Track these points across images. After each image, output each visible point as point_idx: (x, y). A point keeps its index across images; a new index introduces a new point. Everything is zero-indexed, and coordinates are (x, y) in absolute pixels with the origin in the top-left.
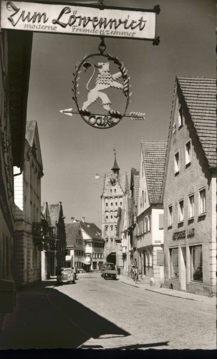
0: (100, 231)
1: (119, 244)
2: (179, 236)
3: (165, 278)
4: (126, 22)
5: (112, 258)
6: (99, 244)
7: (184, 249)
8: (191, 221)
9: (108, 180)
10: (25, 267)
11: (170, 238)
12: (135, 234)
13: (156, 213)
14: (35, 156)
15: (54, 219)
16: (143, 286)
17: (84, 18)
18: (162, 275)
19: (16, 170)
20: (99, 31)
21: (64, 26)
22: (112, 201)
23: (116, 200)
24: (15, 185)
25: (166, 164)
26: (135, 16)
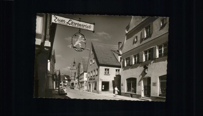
0: (70, 77)
1: (75, 81)
2: (91, 79)
3: (87, 89)
4: (86, 26)
5: (73, 84)
6: (69, 80)
7: (92, 83)
8: (94, 76)
9: (72, 65)
10: (50, 85)
11: (89, 80)
12: (79, 78)
13: (85, 74)
14: (53, 58)
15: (58, 74)
16: (81, 91)
17: (75, 23)
18: (86, 88)
19: (49, 61)
20: (79, 27)
21: (70, 24)
22: (73, 70)
23: (74, 70)
24: (48, 64)
25: (88, 62)
26: (89, 25)
